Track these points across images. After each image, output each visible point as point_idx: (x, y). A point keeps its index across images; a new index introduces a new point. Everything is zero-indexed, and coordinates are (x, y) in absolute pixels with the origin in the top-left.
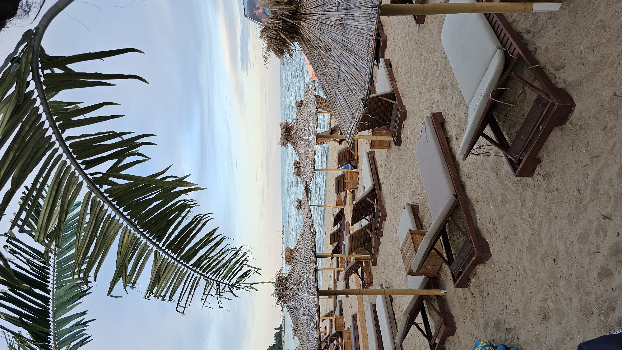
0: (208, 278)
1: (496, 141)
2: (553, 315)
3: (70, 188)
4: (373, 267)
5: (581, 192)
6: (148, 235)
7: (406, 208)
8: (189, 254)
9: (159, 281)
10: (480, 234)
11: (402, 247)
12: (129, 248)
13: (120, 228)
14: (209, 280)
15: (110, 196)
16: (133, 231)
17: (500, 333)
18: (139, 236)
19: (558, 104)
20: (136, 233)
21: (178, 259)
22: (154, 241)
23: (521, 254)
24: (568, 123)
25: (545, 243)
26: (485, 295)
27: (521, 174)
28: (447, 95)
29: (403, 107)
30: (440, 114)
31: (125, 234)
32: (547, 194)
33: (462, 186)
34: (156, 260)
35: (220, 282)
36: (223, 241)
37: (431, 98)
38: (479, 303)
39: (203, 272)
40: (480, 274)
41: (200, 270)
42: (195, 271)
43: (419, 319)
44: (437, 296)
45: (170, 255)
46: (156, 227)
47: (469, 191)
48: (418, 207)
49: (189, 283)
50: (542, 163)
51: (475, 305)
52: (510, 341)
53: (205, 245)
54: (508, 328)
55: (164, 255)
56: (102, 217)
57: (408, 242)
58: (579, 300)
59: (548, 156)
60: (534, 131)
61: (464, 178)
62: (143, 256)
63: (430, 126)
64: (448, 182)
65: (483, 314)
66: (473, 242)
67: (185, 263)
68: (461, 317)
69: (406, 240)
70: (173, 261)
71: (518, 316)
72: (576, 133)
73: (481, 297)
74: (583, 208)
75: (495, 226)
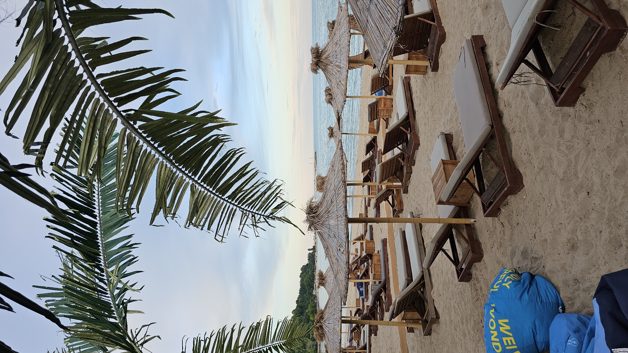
0: (243, 209)
1: (539, 68)
2: (581, 246)
3: (105, 125)
4: (404, 196)
5: (623, 124)
6: (183, 169)
7: (440, 137)
8: (224, 187)
9: (197, 212)
10: (514, 165)
11: (433, 177)
12: (166, 181)
13: (156, 162)
14: (244, 211)
15: (144, 133)
16: (169, 165)
17: (526, 261)
18: (175, 170)
19: (609, 28)
20: (172, 167)
21: (214, 192)
22: (190, 175)
23: (555, 186)
24: (618, 48)
25: (580, 175)
26: (515, 225)
27: (562, 104)
28: (490, 15)
29: (442, 29)
30: (481, 37)
31: (162, 168)
32: (587, 125)
33: (499, 115)
34: (193, 192)
35: (255, 213)
36: (256, 175)
37: (473, 18)
38: (508, 232)
39: (239, 203)
40: (510, 204)
41: (236, 202)
42: (230, 203)
43: (447, 246)
44: (466, 224)
45: (205, 188)
46: (191, 162)
47: (506, 121)
48: (452, 136)
49: (226, 214)
50: (586, 92)
51: (504, 234)
52: (535, 269)
53: (239, 179)
54: (534, 257)
55: (200, 188)
56: (138, 152)
57: (440, 172)
58: (609, 232)
59: (593, 85)
60: (580, 58)
61: (501, 107)
62: (180, 188)
63: (470, 51)
64: (485, 111)
65: (510, 243)
66: (506, 173)
67: (220, 196)
68: (489, 245)
69: (438, 170)
70: (209, 193)
71: (545, 246)
72: (625, 60)
73: (510, 227)
74: (624, 141)
75: (531, 158)
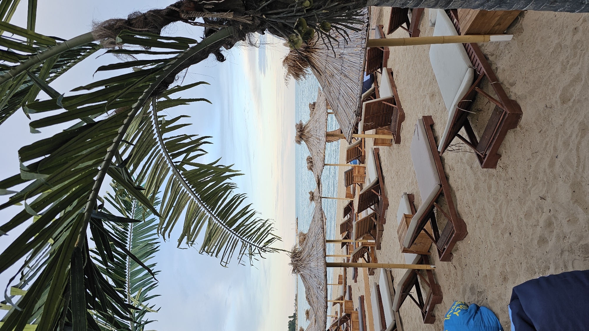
0: (244, 240)
1: (469, 141)
2: (510, 277)
3: (162, 171)
4: (377, 252)
5: (527, 180)
6: (206, 206)
7: (403, 197)
8: (231, 221)
9: (210, 241)
10: (460, 216)
11: (398, 230)
12: (193, 214)
13: (189, 199)
14: (244, 242)
15: (184, 177)
16: (197, 202)
17: (474, 296)
18: (200, 205)
19: (509, 112)
20: (198, 203)
21: (224, 224)
22: (210, 210)
23: (488, 230)
24: (518, 126)
25: (504, 221)
26: (464, 267)
27: (486, 166)
28: (435, 101)
29: (402, 110)
30: (430, 117)
31: (192, 204)
32: (505, 182)
33: (446, 177)
34: (210, 224)
35: (252, 244)
36: (254, 214)
37: (424, 103)
38: (459, 273)
39: (241, 235)
40: (459, 249)
41: (239, 234)
42: (235, 234)
43: (414, 290)
44: (427, 270)
45: (219, 221)
46: (210, 201)
47: (451, 181)
48: (413, 196)
49: (231, 243)
50: (502, 158)
51: (456, 275)
52: (481, 302)
53: (242, 216)
54: (479, 291)
55: (215, 220)
56: (179, 191)
57: (403, 224)
58: (526, 263)
59: (505, 152)
60: (494, 133)
61: (448, 170)
62: (201, 220)
63: (421, 127)
64: (434, 174)
65: (462, 282)
66: (453, 222)
67: (228, 228)
68: (446, 287)
69: (401, 223)
70: (221, 225)
71: (486, 281)
72: (523, 134)
73: (461, 269)
74: (528, 192)
75: (470, 209)
